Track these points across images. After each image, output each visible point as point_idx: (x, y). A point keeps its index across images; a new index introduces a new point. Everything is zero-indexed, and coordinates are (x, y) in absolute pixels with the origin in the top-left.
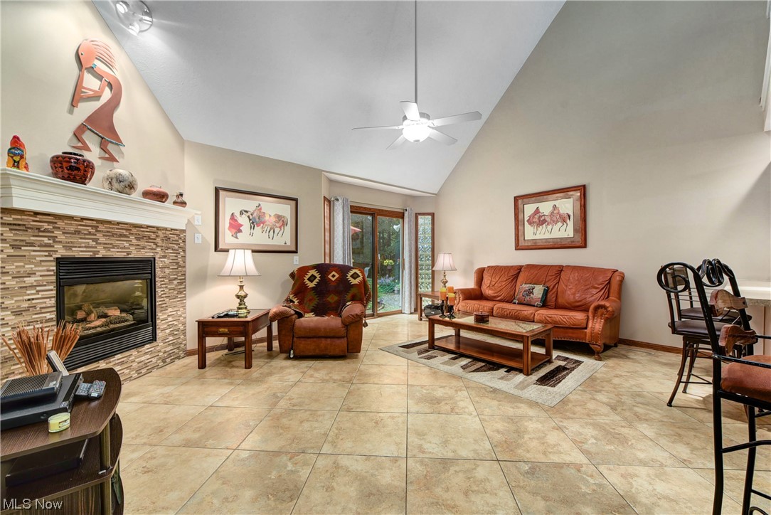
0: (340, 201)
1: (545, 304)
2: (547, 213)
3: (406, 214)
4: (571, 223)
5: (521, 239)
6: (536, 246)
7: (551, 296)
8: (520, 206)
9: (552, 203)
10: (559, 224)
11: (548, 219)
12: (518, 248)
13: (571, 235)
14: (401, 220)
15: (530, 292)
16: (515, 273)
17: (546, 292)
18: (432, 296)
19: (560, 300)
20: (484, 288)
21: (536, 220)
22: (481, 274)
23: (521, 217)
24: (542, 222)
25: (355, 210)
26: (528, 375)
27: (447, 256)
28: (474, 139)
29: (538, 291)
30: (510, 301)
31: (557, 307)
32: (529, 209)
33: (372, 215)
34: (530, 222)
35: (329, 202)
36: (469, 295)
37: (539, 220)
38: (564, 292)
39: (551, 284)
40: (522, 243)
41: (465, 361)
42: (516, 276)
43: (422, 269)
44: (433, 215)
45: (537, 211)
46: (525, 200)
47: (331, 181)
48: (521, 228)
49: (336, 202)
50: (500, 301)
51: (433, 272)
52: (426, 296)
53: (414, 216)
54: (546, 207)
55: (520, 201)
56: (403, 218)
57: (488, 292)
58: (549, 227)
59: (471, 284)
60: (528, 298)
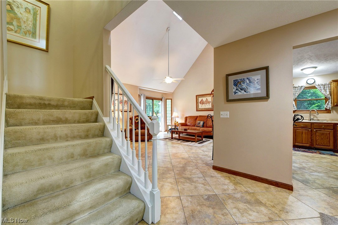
0: (143, 95)
1: (203, 126)
2: (205, 101)
3: (163, 99)
4: (211, 104)
5: (198, 108)
6: (202, 110)
7: (205, 124)
8: (198, 98)
9: (206, 98)
10: (208, 104)
11: (205, 102)
12: (197, 110)
13: (211, 107)
14: (161, 101)
15: (199, 123)
16: (196, 118)
17: (204, 123)
18: (171, 126)
19: (207, 126)
20: (187, 122)
21: (202, 102)
22: (186, 118)
23: (198, 101)
24: (203, 103)
25: (148, 98)
26: (196, 142)
27: (176, 113)
28: (185, 76)
29: (202, 123)
30: (194, 126)
31: (206, 127)
32: (200, 99)
33: (152, 99)
34: (200, 103)
35: (139, 96)
36: (182, 125)
37: (202, 103)
38: (208, 123)
39: (205, 121)
40: (198, 109)
41: (181, 141)
42: (196, 119)
43: (168, 117)
44: (171, 99)
45: (202, 100)
46: (199, 97)
47: (140, 89)
48: (198, 105)
49: (141, 96)
50: (192, 126)
51: (172, 118)
52: (169, 125)
53: (165, 100)
54: (204, 99)
55: (197, 97)
56: (162, 100)
57: (188, 124)
58: (205, 105)
59: (183, 122)
60: (199, 125)
